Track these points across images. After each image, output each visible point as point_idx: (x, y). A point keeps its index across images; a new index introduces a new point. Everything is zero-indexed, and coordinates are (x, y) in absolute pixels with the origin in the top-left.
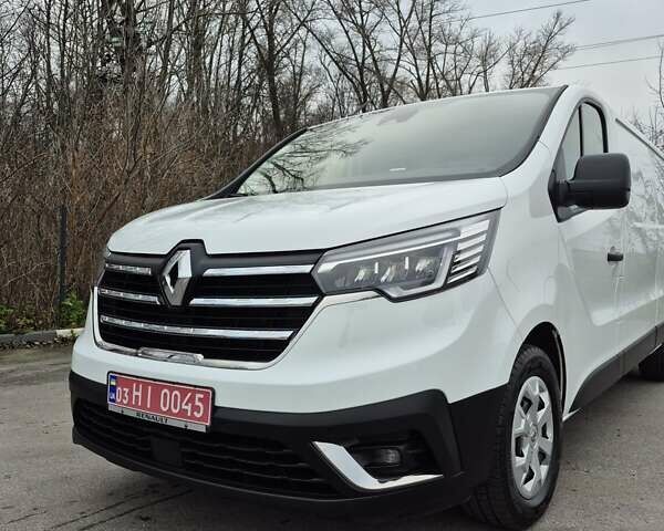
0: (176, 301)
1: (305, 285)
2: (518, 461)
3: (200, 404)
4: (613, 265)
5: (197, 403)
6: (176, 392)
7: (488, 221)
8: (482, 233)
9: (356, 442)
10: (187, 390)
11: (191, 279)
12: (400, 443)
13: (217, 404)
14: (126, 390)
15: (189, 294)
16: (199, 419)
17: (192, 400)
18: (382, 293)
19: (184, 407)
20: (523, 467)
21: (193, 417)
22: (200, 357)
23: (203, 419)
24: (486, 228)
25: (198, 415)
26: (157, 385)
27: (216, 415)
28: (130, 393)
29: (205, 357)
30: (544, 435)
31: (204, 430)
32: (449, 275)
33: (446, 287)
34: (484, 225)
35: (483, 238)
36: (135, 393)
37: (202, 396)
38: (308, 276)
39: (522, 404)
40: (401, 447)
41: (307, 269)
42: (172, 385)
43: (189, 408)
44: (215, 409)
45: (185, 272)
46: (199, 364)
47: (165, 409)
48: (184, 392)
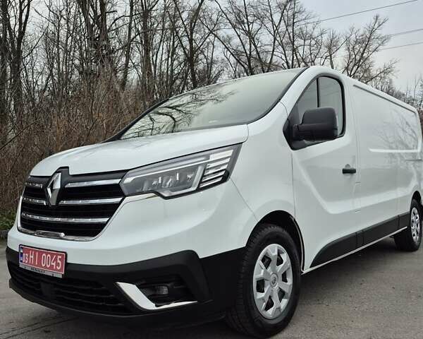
0: (53, 203)
1: (116, 191)
2: (259, 296)
3: (60, 262)
4: (348, 176)
5: (59, 261)
6: (49, 255)
7: (232, 151)
8: (228, 157)
9: (144, 282)
10: (54, 253)
11: (60, 189)
12: (168, 283)
13: (68, 262)
14: (27, 255)
15: (59, 199)
16: (59, 270)
17: (56, 259)
18: (159, 194)
19: (52, 264)
20: (263, 299)
21: (56, 269)
22: (63, 234)
23: (60, 270)
24: (230, 155)
25: (59, 268)
26: (40, 251)
27: (67, 268)
28: (29, 257)
29: (66, 235)
30: (285, 280)
31: (61, 277)
32: (201, 182)
33: (199, 190)
34: (230, 153)
35: (228, 160)
36: (31, 256)
37: (60, 257)
38: (117, 186)
39: (263, 260)
40: (169, 285)
41: (117, 181)
42: (48, 251)
43: (54, 264)
44: (67, 264)
45: (57, 186)
46: (62, 239)
47: (43, 265)
48: (52, 255)
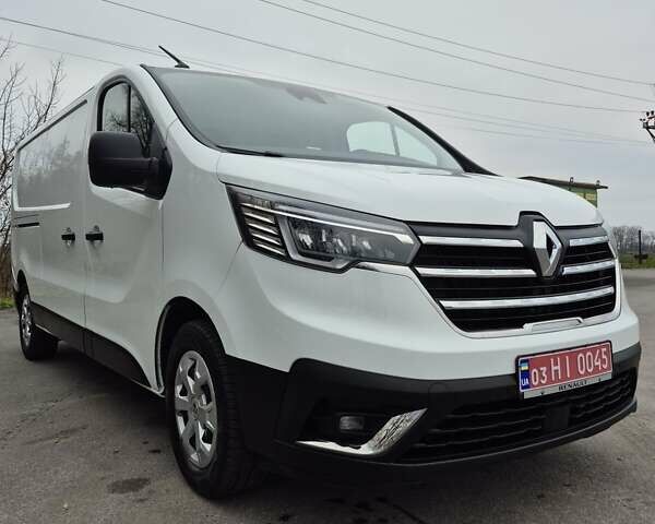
3: (606, 357)
6: (589, 353)
14: (544, 369)
16: (606, 370)
17: (601, 355)
19: (596, 364)
21: (603, 369)
22: (580, 319)
25: (606, 367)
26: (570, 353)
27: (614, 362)
28: (549, 371)
29: (583, 318)
31: (607, 376)
36: (554, 368)
37: (605, 350)
42: (585, 348)
43: (599, 363)
44: (613, 356)
47: (582, 373)
48: (593, 351)
